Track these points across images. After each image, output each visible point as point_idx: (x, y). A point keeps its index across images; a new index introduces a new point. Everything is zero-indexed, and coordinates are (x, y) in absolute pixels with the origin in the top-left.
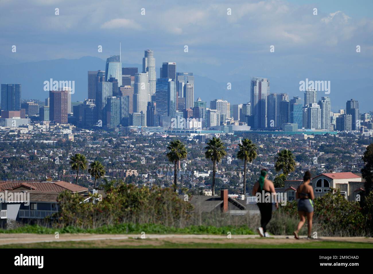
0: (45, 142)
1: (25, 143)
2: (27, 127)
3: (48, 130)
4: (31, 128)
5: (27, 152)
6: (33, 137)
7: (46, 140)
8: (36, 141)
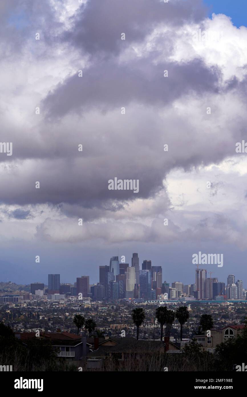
0: (74, 308)
1: (62, 309)
2: (63, 299)
3: (76, 301)
4: (66, 300)
5: (63, 314)
6: (67, 306)
7: (75, 307)
8: (69, 308)
